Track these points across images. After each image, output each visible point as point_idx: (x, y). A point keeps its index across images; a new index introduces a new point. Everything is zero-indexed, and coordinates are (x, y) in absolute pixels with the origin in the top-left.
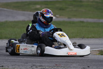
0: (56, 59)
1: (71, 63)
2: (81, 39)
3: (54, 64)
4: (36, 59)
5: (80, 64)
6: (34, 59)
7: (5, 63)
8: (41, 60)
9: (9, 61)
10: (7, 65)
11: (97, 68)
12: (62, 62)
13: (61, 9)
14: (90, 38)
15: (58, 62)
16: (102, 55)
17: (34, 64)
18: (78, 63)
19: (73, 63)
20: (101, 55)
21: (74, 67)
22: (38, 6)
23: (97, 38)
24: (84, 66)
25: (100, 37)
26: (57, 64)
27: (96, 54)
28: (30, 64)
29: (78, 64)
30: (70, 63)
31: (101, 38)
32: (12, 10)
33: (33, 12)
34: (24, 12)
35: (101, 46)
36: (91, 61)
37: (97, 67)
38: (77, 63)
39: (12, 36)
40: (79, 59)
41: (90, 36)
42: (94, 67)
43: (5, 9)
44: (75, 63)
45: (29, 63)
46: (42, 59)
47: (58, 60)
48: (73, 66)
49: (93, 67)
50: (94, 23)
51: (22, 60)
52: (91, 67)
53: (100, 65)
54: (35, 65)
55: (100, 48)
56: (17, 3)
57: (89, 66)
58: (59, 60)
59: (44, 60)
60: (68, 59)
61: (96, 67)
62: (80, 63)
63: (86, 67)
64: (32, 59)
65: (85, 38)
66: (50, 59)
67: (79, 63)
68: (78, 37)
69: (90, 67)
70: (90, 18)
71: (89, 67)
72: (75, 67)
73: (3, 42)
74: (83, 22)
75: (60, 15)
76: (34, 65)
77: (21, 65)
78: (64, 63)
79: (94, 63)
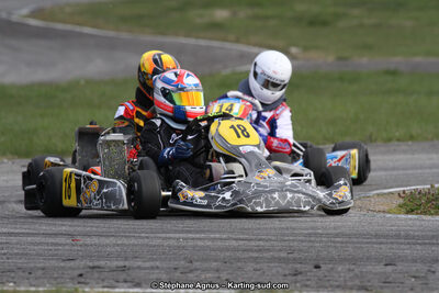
11: (350, 269)
13: (315, 22)
14: (398, 140)
22: (221, 14)
23: (426, 139)
27: (387, 208)
37: (353, 267)
41: (397, 134)
49: (336, 266)
52: (330, 266)
57: (320, 263)
61: (348, 267)
71: (318, 267)
75: (306, 49)
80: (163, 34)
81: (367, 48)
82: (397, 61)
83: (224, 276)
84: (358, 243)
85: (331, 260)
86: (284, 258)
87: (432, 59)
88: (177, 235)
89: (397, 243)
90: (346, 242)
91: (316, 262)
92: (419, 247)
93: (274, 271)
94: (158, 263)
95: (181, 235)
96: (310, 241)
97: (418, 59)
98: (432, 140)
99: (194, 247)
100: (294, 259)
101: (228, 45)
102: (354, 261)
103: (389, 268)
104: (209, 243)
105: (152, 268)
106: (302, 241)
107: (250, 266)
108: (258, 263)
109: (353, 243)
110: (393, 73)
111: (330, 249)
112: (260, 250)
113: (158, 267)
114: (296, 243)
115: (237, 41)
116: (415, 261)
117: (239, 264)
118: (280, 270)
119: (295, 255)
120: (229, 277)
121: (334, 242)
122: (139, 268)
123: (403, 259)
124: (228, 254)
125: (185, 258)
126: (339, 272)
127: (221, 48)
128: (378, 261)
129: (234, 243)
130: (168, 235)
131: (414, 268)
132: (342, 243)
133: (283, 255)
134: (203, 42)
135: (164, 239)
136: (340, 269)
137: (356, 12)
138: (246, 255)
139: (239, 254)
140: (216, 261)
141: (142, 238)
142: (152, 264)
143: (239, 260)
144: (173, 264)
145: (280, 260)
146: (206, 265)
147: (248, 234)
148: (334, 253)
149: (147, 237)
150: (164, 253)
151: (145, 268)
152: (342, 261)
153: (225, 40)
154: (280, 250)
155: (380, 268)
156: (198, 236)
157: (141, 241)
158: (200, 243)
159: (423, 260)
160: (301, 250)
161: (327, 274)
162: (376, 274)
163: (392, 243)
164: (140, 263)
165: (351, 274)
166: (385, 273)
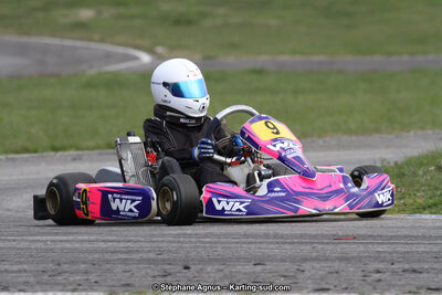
13: (181, 21)
22: (86, 14)
75: (172, 48)
80: (28, 34)
81: (233, 46)
82: (262, 60)
83: (93, 278)
84: (227, 243)
85: (201, 261)
86: (154, 260)
87: (298, 58)
88: (45, 238)
89: (266, 243)
90: (216, 243)
91: (185, 264)
92: (288, 247)
93: (143, 272)
94: (25, 267)
95: (49, 238)
96: (179, 242)
97: (285, 58)
99: (62, 250)
100: (163, 260)
101: (93, 45)
102: (223, 261)
103: (259, 268)
104: (77, 245)
105: (20, 271)
106: (171, 242)
107: (120, 268)
108: (127, 264)
109: (222, 243)
110: (259, 72)
111: (200, 250)
112: (129, 252)
113: (25, 271)
114: (165, 244)
115: (102, 40)
116: (284, 260)
117: (108, 266)
118: (149, 271)
119: (165, 256)
120: (97, 279)
121: (203, 242)
122: (6, 271)
123: (272, 259)
124: (96, 256)
125: (53, 261)
126: (208, 273)
127: (87, 48)
128: (247, 260)
129: (102, 245)
130: (35, 238)
131: (283, 267)
132: (211, 243)
133: (152, 256)
134: (68, 43)
135: (31, 241)
136: (209, 270)
137: (221, 11)
138: (115, 257)
139: (107, 256)
140: (84, 263)
141: (9, 240)
142: (20, 267)
143: (107, 262)
144: (41, 267)
145: (149, 261)
146: (75, 267)
147: (116, 235)
148: (204, 254)
149: (14, 241)
150: (31, 256)
151: (12, 272)
152: (211, 261)
153: (91, 40)
154: (150, 251)
155: (249, 268)
156: (65, 238)
157: (8, 244)
158: (68, 245)
159: (293, 260)
160: (170, 251)
161: (197, 275)
162: (245, 274)
163: (261, 243)
164: (6, 267)
165: (221, 274)
166: (254, 272)
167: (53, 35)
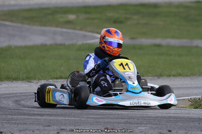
0: (105, 118)
1: (136, 124)
2: (156, 78)
3: (103, 126)
4: (67, 118)
5: (153, 126)
6: (64, 118)
7: (5, 126)
8: (77, 119)
9: (13, 122)
10: (11, 130)
11: (186, 133)
12: (119, 123)
14: (174, 76)
15: (110, 122)
16: (197, 108)
17: (62, 128)
18: (149, 124)
19: (139, 124)
20: (195, 108)
21: (140, 132)
22: (72, 17)
23: (187, 76)
24: (160, 131)
25: (192, 74)
26: (108, 126)
27: (185, 106)
28: (55, 127)
29: (150, 126)
30: (134, 124)
31: (195, 75)
32: (20, 25)
33: (62, 27)
34: (43, 28)
35: (195, 91)
36: (175, 119)
37: (186, 131)
38: (147, 124)
39: (21, 75)
40: (152, 117)
41: (173, 73)
42: (181, 132)
43: (7, 23)
44: (143, 125)
45: (52, 126)
46: (79, 117)
47: (110, 118)
48: (139, 129)
49: (178, 131)
50: (182, 47)
51: (39, 119)
52: (175, 131)
53: (191, 127)
54: (64, 129)
55: (193, 95)
56: (30, 10)
57: (170, 129)
58: (112, 118)
59: (83, 119)
60: (130, 117)
61: (184, 132)
62: (153, 124)
63: (165, 131)
64: (60, 118)
65: (163, 76)
66: (94, 118)
67: (151, 124)
68: (150, 75)
69: (173, 131)
70: (173, 37)
71: (170, 131)
72: (143, 132)
73: (3, 86)
74: (159, 46)
76: (62, 130)
77: (38, 130)
78: (122, 125)
79: (181, 124)
80: (45, 25)
81: (144, 34)
98: (190, 76)
115: (81, 29)
127: (74, 33)
134: (65, 30)
137: (136, 17)
167: (57, 26)
